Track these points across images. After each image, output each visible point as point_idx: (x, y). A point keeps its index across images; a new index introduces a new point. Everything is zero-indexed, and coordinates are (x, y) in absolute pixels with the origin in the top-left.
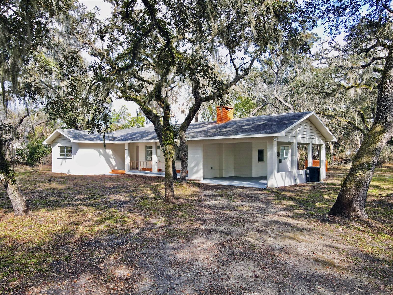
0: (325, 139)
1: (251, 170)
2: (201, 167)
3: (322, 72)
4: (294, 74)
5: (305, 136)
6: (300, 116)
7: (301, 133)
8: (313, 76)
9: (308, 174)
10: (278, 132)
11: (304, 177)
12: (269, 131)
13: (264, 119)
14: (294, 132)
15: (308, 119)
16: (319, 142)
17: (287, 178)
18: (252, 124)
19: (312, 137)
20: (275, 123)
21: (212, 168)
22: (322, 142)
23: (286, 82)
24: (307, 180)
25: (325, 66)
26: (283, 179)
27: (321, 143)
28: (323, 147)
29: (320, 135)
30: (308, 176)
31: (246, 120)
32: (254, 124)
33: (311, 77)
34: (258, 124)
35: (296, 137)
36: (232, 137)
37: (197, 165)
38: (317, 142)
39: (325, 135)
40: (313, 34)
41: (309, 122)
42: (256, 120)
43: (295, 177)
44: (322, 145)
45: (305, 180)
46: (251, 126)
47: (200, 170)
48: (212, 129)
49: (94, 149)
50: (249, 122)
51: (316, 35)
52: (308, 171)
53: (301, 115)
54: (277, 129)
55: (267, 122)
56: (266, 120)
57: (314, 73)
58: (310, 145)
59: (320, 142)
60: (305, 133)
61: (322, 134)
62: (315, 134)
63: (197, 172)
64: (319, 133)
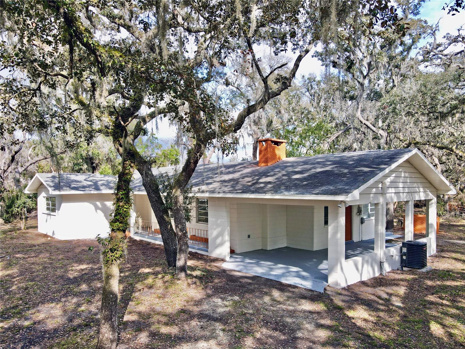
0: (435, 190)
1: (312, 239)
2: (227, 237)
3: (432, 79)
4: (391, 85)
5: (401, 190)
6: (392, 158)
7: (394, 185)
8: (418, 87)
9: (405, 254)
10: (346, 192)
11: (397, 258)
12: (332, 188)
13: (330, 161)
14: (380, 186)
15: (408, 161)
16: (425, 197)
17: (365, 266)
18: (310, 169)
19: (412, 190)
20: (346, 171)
21: (249, 236)
22: (431, 196)
23: (377, 96)
24: (403, 263)
25: (439, 70)
26: (357, 269)
27: (429, 198)
28: (432, 203)
29: (428, 185)
30: (404, 257)
31: (302, 162)
32: (313, 171)
33: (415, 88)
34: (319, 170)
35: (383, 193)
36: (268, 196)
37: (221, 234)
38: (422, 197)
39: (436, 183)
40: (421, 21)
41: (408, 165)
42: (318, 163)
43: (381, 262)
44: (431, 200)
45: (398, 265)
46: (305, 175)
47: (225, 242)
48: (247, 177)
49: (88, 202)
50: (306, 166)
51: (426, 22)
52: (405, 250)
53: (393, 155)
54: (347, 184)
55: (333, 168)
56: (334, 163)
57: (419, 82)
58: (410, 203)
59: (427, 195)
60: (401, 185)
61: (431, 183)
62: (419, 185)
63: (221, 244)
64: (425, 181)
